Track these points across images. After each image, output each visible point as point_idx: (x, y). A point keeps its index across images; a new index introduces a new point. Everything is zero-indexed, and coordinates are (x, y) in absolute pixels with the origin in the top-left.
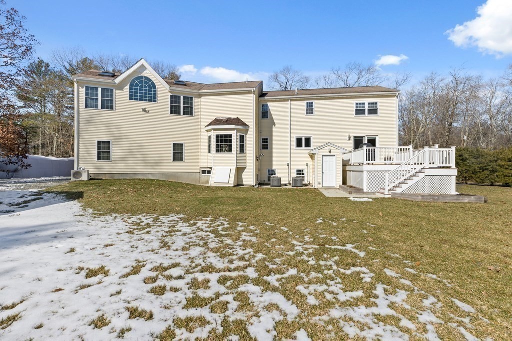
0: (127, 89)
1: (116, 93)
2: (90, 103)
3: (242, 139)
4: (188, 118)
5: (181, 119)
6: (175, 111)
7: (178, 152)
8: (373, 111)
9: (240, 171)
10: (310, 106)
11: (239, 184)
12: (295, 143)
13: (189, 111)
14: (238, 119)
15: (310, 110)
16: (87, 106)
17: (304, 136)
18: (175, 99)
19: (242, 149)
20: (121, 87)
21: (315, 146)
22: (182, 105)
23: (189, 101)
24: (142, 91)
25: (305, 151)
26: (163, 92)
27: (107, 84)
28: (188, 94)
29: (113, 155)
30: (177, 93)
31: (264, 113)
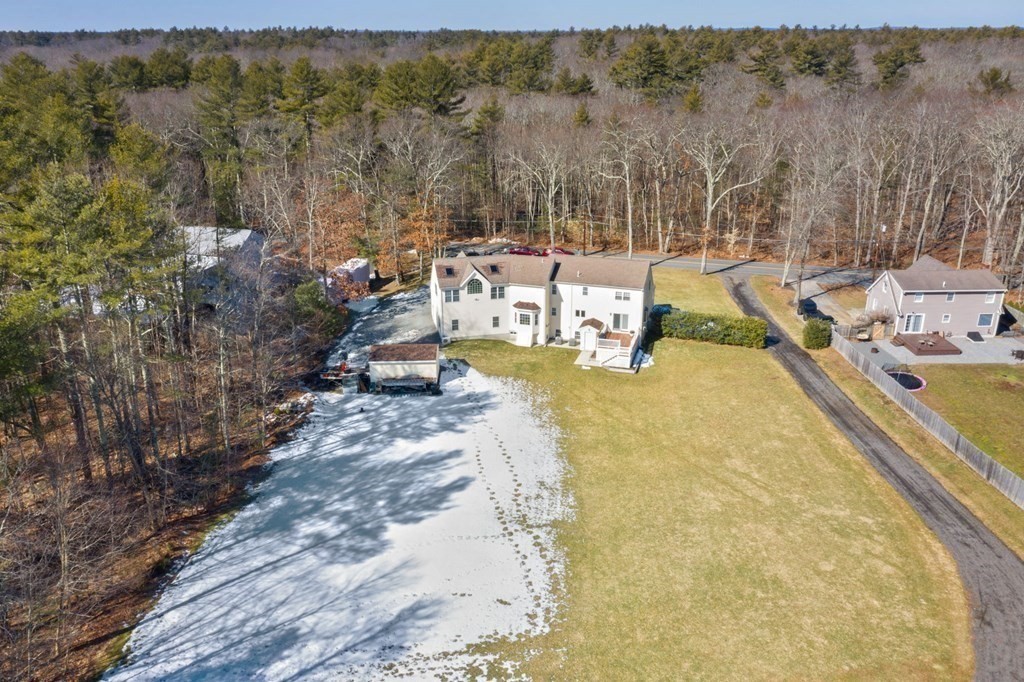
0: (466, 289)
1: (461, 292)
2: (448, 300)
3: (536, 317)
4: (502, 300)
5: (498, 301)
6: (493, 296)
7: (496, 322)
8: (627, 298)
9: (535, 336)
10: (585, 289)
11: (535, 343)
12: (574, 313)
13: (502, 296)
14: (534, 304)
15: (585, 293)
16: (446, 302)
17: (581, 310)
18: (493, 290)
19: (536, 323)
20: (463, 288)
21: (588, 317)
22: (498, 293)
23: (502, 289)
24: (475, 287)
25: (581, 319)
26: (487, 286)
27: (457, 288)
28: (501, 285)
29: (460, 327)
30: (495, 285)
31: (554, 291)
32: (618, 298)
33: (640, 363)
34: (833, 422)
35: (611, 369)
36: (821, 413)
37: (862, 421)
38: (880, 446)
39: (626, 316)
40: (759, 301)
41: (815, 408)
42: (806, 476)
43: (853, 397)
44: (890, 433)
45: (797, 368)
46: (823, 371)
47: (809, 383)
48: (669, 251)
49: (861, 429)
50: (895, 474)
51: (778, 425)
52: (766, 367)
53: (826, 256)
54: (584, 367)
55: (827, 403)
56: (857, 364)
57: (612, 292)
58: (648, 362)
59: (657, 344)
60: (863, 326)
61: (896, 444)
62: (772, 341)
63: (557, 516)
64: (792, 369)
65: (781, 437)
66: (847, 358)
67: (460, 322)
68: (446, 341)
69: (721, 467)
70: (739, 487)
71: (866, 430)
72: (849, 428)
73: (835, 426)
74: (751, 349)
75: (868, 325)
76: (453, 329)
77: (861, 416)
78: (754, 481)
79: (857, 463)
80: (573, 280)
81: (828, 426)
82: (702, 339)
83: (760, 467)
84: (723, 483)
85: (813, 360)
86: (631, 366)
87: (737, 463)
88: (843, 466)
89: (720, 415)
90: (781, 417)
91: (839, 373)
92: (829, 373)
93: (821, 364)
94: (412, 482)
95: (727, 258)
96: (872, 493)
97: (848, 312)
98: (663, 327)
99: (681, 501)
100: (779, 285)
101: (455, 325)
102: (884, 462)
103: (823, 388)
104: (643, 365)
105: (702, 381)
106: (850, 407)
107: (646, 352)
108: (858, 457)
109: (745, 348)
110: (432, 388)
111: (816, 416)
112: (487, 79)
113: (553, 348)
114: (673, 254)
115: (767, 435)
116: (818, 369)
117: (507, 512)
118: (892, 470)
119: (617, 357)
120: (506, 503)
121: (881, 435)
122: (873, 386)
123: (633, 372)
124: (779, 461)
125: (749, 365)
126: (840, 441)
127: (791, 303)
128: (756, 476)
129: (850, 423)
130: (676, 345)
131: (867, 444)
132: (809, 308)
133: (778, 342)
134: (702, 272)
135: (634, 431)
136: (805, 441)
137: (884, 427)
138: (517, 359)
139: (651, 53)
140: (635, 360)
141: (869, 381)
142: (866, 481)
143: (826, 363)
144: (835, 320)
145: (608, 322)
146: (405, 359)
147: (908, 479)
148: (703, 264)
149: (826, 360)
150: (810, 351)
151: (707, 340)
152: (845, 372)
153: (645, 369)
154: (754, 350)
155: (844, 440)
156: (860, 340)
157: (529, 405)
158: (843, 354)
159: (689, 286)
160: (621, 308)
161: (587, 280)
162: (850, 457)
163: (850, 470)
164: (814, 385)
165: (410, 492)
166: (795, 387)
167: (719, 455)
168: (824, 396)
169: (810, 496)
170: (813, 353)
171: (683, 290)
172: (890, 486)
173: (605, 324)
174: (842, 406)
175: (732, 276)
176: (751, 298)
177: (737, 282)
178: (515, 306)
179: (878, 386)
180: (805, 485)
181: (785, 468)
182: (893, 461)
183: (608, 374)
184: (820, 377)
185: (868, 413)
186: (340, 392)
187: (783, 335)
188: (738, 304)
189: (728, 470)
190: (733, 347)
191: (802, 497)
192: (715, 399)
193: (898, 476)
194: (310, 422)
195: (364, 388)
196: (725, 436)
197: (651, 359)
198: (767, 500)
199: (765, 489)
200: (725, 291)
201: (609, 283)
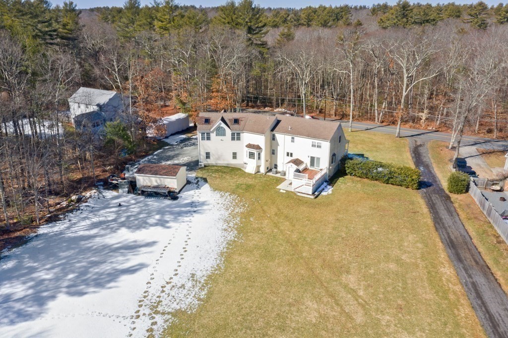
0: (215, 132)
1: (211, 134)
2: (203, 139)
3: (259, 154)
4: (238, 141)
5: (236, 142)
6: (233, 139)
7: (235, 156)
8: (319, 147)
9: (258, 167)
10: (293, 138)
11: (257, 172)
12: (286, 154)
13: (239, 139)
14: (258, 146)
15: (293, 141)
16: (202, 140)
17: (290, 152)
18: (233, 134)
19: (259, 158)
20: (213, 132)
21: (294, 157)
22: (236, 137)
23: (239, 134)
24: (220, 132)
25: (290, 158)
26: (228, 132)
27: (208, 131)
28: (238, 132)
29: (211, 157)
30: (234, 132)
31: (274, 138)
32: (313, 146)
33: (321, 192)
34: (448, 253)
35: (299, 194)
36: (441, 244)
37: (472, 255)
38: (480, 280)
39: (318, 159)
40: (429, 157)
41: (438, 240)
42: (404, 299)
43: (473, 233)
44: (494, 269)
45: (436, 206)
46: (456, 211)
47: (441, 219)
48: (382, 122)
49: (469, 262)
50: (487, 310)
51: (401, 250)
52: (412, 203)
53: (490, 131)
54: (281, 191)
55: (449, 237)
56: (484, 208)
57: (309, 141)
58: (329, 191)
59: (341, 179)
60: (497, 180)
61: (496, 280)
62: (426, 185)
63: (182, 306)
64: (432, 207)
65: (398, 261)
66: (478, 203)
67: (211, 154)
68: (201, 165)
69: (336, 281)
70: (342, 302)
71: (474, 263)
72: (460, 260)
73: (449, 257)
74: (407, 190)
75: (501, 180)
76: (207, 158)
77: (474, 251)
78: (356, 297)
79: (455, 293)
80: (286, 132)
81: (443, 256)
82: (373, 179)
83: (369, 286)
84: (332, 296)
85: (452, 202)
86: (313, 193)
87: (351, 280)
88: (440, 294)
89: (359, 237)
90: (406, 244)
91: (468, 213)
92: (460, 213)
93: (456, 205)
94: (105, 262)
95: (419, 129)
96: (457, 325)
97: (492, 169)
98: (347, 169)
99: (287, 308)
100: (447, 147)
101: (208, 155)
102: (479, 296)
103: (451, 224)
104: (324, 193)
105: (359, 209)
106: (467, 242)
107: (329, 185)
108: (458, 288)
109: (403, 188)
110: (172, 195)
111: (435, 246)
112: (305, 23)
113: (269, 176)
114: (384, 124)
115: (387, 258)
116: (452, 209)
117: (149, 297)
118: (484, 304)
119: (304, 186)
120: (155, 289)
121: (486, 271)
122: (492, 227)
123: (312, 197)
124: (387, 281)
125: (400, 200)
126: (448, 271)
127: (450, 160)
128: (361, 293)
129: (462, 255)
130: (353, 182)
131: (470, 276)
132: (460, 164)
133: (430, 186)
134: (397, 135)
135: (288, 242)
136: (417, 266)
137: (490, 262)
138: (241, 181)
139: (404, 10)
140: (317, 189)
141: (490, 223)
142: (456, 312)
143: (460, 205)
144: (477, 174)
145: (307, 161)
146: (156, 174)
147: (496, 316)
148: (398, 130)
149: (461, 203)
150: (451, 195)
151: (376, 180)
152: (473, 213)
153: (323, 196)
154: (410, 190)
155: (452, 270)
156: (494, 190)
157: (227, 214)
158: (476, 200)
159: (384, 144)
160: (315, 153)
161: (295, 132)
162: (450, 285)
163: (446, 299)
164: (444, 221)
165: (97, 270)
166: (429, 221)
167: (340, 269)
168: (449, 230)
169: (400, 319)
170: (454, 197)
171: (378, 146)
172: (477, 320)
173: (305, 162)
174: (460, 240)
175: (416, 139)
176: (424, 155)
177: (418, 143)
178: (247, 146)
179: (496, 228)
180: (400, 308)
181: (389, 289)
182: (487, 295)
183: (295, 197)
184: (452, 216)
185: (480, 249)
186: (118, 192)
187: (436, 181)
188: (413, 158)
189: (341, 284)
190: (395, 187)
191: (392, 319)
192: (362, 223)
193: (488, 311)
194: (79, 210)
195: (132, 190)
196: (354, 255)
197: (331, 189)
198: (359, 318)
199: (363, 306)
200: (407, 148)
201: (309, 135)
